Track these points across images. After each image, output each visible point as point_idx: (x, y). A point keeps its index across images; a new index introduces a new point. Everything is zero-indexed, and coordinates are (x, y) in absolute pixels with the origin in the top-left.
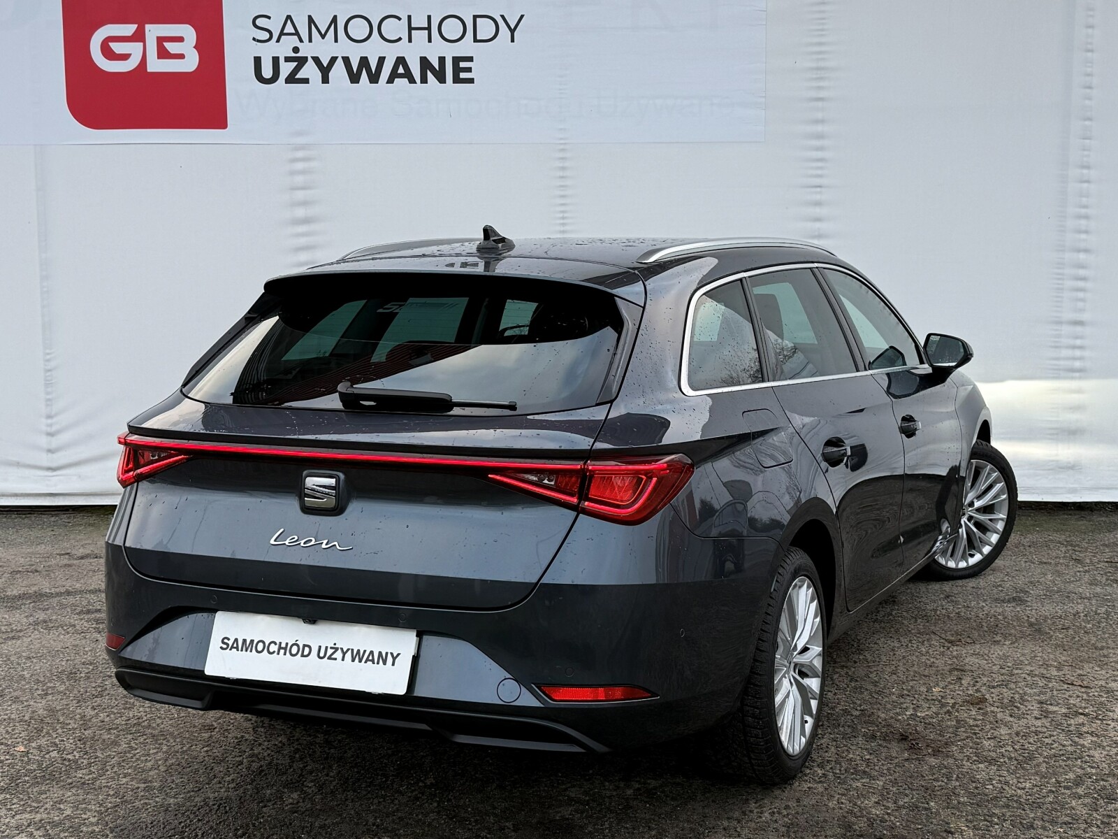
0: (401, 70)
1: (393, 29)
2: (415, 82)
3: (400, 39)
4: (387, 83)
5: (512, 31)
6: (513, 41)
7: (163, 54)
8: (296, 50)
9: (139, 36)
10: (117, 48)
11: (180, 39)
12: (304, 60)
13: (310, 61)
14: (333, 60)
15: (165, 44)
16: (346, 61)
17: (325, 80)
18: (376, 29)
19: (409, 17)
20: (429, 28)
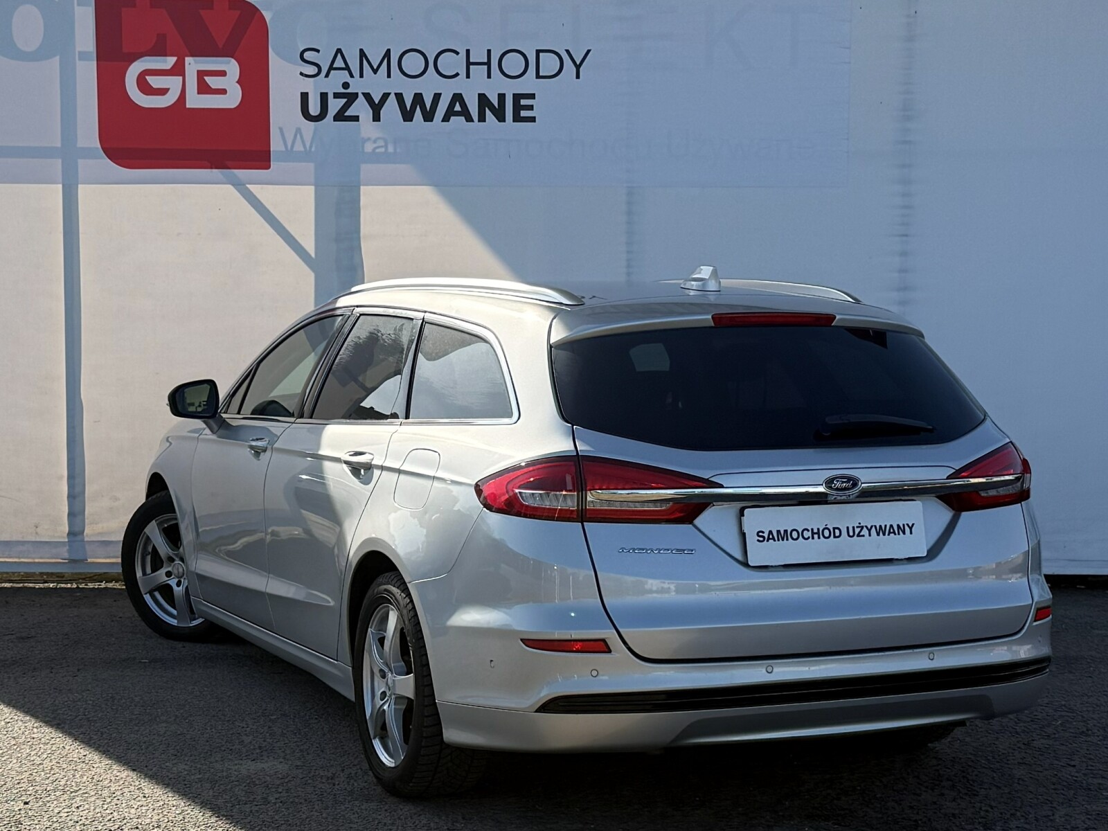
0: (458, 108)
1: (449, 63)
2: (473, 121)
3: (457, 75)
4: (442, 121)
5: (578, 67)
6: (578, 77)
7: (204, 89)
8: (346, 85)
9: (178, 70)
10: (154, 81)
11: (222, 73)
12: (354, 96)
13: (361, 96)
14: (386, 96)
15: (206, 78)
16: (399, 97)
17: (376, 118)
18: (431, 64)
19: (468, 51)
20: (488, 64)
